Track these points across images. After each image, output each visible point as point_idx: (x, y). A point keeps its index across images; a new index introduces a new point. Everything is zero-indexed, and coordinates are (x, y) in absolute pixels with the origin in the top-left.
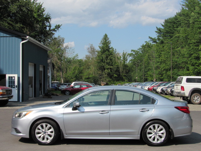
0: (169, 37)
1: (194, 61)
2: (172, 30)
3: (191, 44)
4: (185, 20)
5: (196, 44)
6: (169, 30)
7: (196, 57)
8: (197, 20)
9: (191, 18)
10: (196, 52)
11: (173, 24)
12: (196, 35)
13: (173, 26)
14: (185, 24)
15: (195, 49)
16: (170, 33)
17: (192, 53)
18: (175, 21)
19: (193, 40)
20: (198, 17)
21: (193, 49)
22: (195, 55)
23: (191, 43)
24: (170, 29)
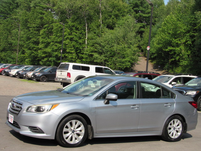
0: (3, 18)
1: (32, 45)
2: (7, 11)
3: (31, 28)
4: (24, 2)
5: (36, 28)
6: (4, 10)
7: (35, 41)
8: (39, 5)
9: (32, 2)
10: (36, 37)
11: (9, 5)
12: (37, 20)
13: (9, 7)
14: (24, 7)
15: (35, 33)
16: (5, 14)
17: (31, 37)
18: (12, 2)
19: (33, 25)
20: (39, 2)
21: (32, 32)
22: (34, 39)
23: (30, 26)
24: (6, 10)
